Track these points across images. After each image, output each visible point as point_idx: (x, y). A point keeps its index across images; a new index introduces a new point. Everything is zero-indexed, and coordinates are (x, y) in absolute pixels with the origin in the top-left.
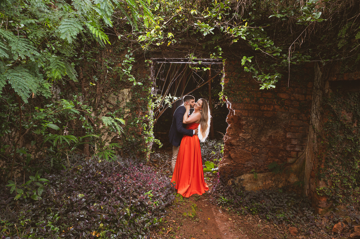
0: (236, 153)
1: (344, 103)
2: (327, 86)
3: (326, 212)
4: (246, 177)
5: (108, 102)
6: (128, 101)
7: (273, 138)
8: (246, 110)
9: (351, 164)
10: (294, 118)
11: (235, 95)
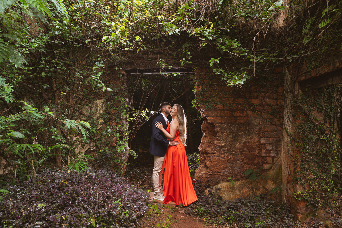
0: (211, 161)
1: (314, 103)
2: (297, 87)
3: (306, 218)
4: (223, 185)
5: (81, 114)
6: (101, 112)
7: (247, 144)
8: (219, 116)
9: (327, 165)
10: (267, 123)
11: (207, 102)
